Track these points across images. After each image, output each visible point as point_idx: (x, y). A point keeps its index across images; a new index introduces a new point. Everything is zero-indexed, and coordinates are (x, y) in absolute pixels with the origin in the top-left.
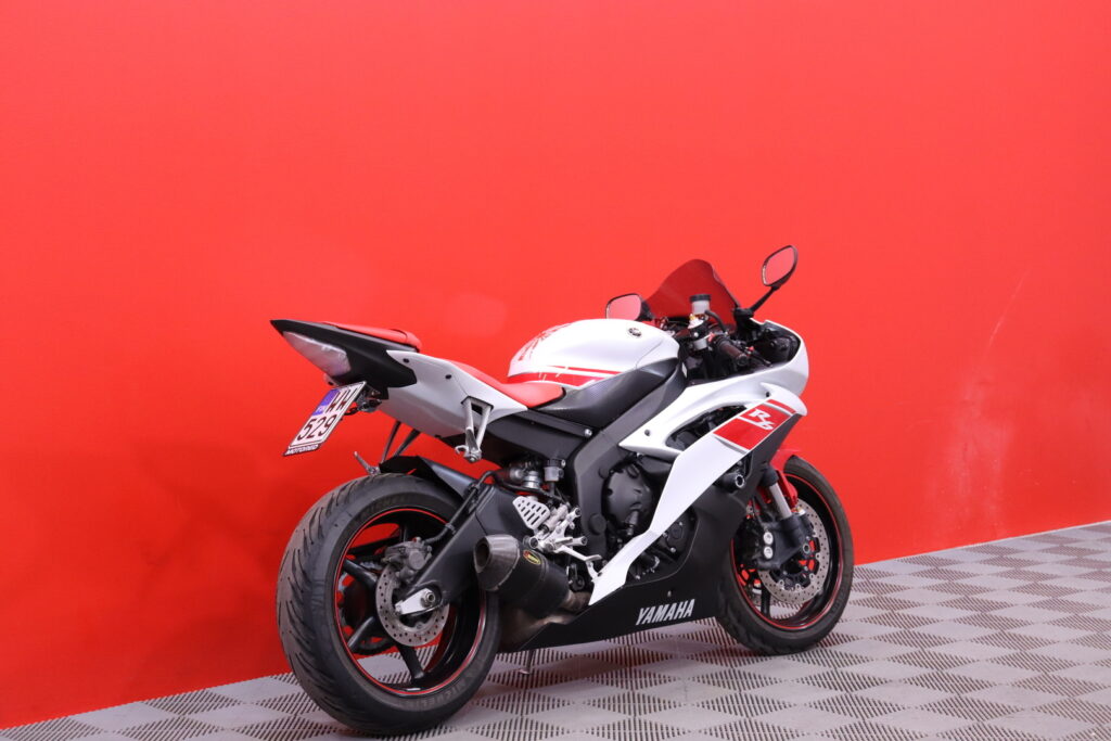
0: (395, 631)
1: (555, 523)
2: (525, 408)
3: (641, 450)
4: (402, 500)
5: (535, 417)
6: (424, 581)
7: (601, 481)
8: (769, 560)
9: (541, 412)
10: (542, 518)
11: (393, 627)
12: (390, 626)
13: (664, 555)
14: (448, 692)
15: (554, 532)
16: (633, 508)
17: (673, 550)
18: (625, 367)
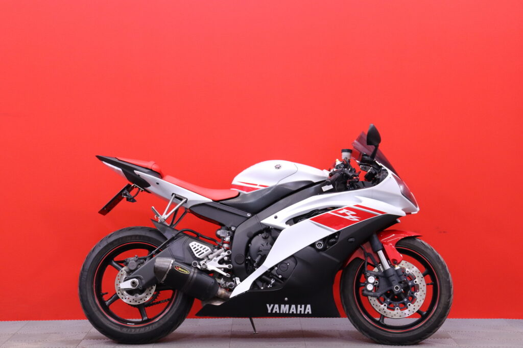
0: (122, 296)
1: (214, 257)
2: (211, 201)
3: (272, 226)
4: (138, 238)
5: (218, 205)
6: (134, 274)
7: (247, 239)
8: (371, 291)
9: (221, 203)
10: (206, 253)
11: (122, 294)
12: (120, 294)
13: (276, 278)
14: (148, 328)
15: (213, 260)
16: (259, 253)
17: (280, 276)
18: (271, 184)
